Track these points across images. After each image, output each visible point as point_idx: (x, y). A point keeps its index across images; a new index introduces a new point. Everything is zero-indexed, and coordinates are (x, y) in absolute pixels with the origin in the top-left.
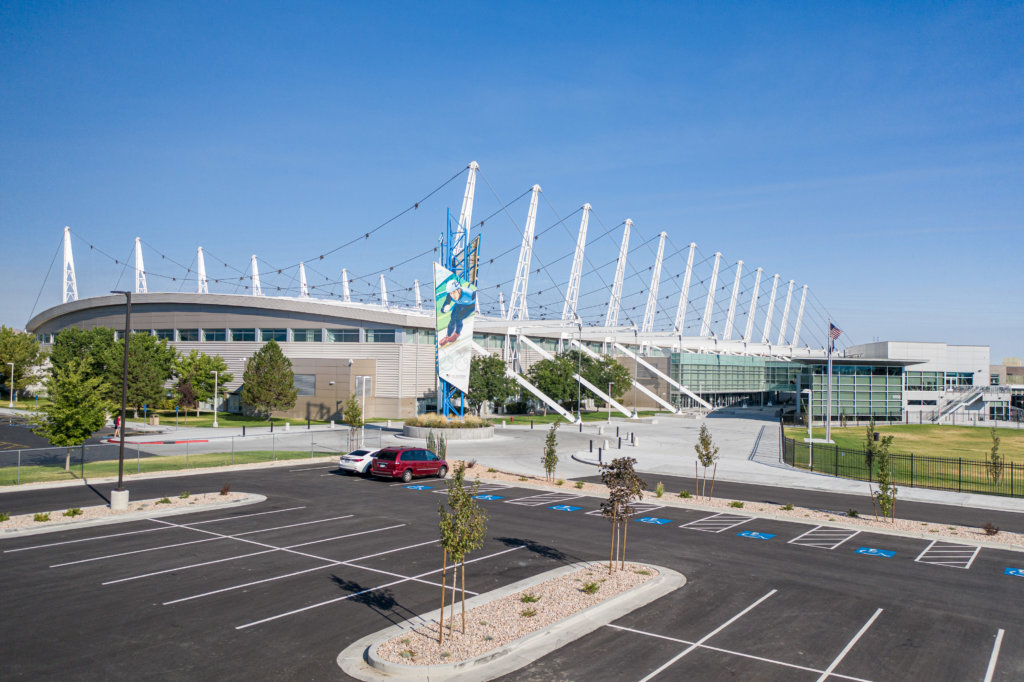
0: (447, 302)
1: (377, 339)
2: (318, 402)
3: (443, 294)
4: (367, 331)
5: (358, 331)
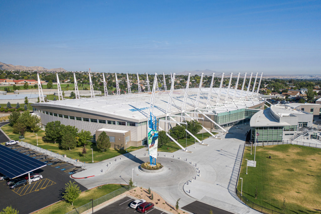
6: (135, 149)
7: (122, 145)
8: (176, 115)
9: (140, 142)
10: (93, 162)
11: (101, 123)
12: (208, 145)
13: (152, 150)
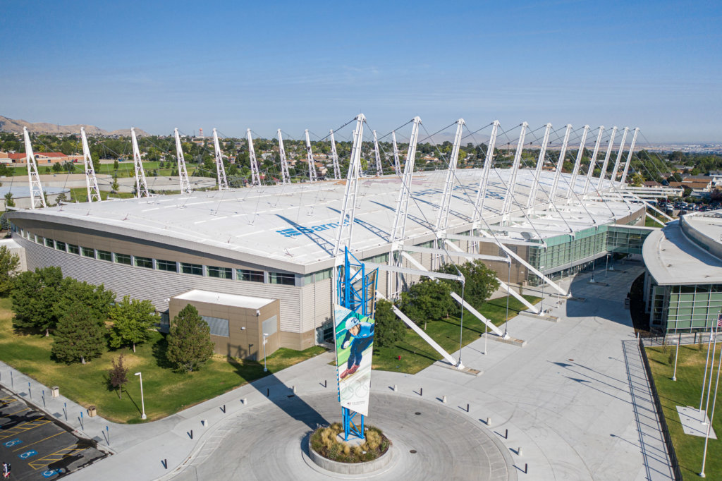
0: (347, 339)
1: (279, 281)
2: (237, 344)
3: (343, 332)
4: (270, 274)
5: (262, 273)
6: (294, 359)
7: (250, 346)
8: (419, 245)
9: (310, 333)
10: (144, 417)
11: (190, 273)
12: (524, 344)
13: (349, 388)
